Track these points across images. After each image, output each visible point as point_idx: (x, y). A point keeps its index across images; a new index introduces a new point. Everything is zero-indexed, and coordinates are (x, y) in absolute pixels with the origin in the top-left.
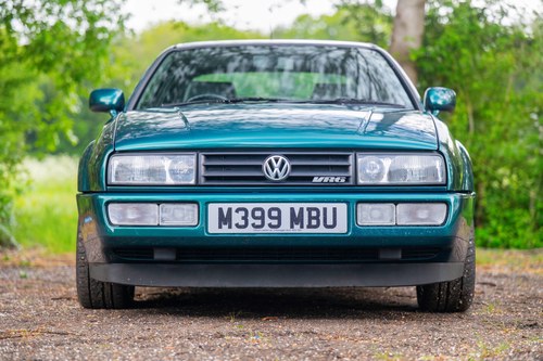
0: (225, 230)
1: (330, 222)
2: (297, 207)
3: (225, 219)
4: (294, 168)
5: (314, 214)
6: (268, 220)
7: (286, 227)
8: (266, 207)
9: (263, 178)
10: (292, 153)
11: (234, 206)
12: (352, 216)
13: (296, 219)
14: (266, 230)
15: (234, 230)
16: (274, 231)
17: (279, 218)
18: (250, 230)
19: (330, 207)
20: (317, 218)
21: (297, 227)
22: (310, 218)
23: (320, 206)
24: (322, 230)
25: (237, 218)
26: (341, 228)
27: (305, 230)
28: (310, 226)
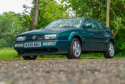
0: (26, 47)
1: (39, 45)
2: (35, 43)
3: (26, 45)
4: (36, 37)
6: (31, 45)
7: (33, 46)
8: (31, 43)
9: (32, 39)
10: (36, 35)
11: (28, 43)
12: (42, 44)
13: (35, 45)
14: (31, 46)
15: (27, 47)
17: (32, 45)
18: (29, 47)
19: (39, 43)
22: (36, 45)
23: (38, 43)
24: (38, 46)
25: (28, 45)
26: (40, 46)
28: (36, 46)
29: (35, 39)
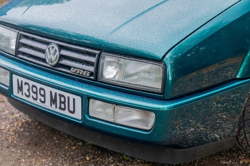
0: (20, 95)
1: (71, 109)
2: (54, 91)
3: (20, 88)
4: (61, 57)
5: (63, 99)
6: (39, 96)
7: (47, 105)
8: (39, 86)
9: (44, 60)
11: (24, 80)
13: (53, 100)
14: (38, 102)
15: (24, 97)
16: (42, 105)
17: (44, 96)
18: (31, 100)
19: (72, 96)
20: (64, 103)
21: (54, 106)
22: (61, 102)
23: (66, 95)
24: (66, 112)
25: (25, 88)
26: (78, 115)
27: (58, 110)
28: (60, 108)
29: (58, 65)
